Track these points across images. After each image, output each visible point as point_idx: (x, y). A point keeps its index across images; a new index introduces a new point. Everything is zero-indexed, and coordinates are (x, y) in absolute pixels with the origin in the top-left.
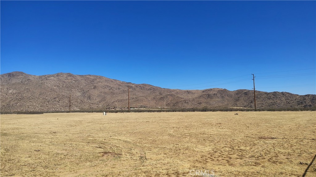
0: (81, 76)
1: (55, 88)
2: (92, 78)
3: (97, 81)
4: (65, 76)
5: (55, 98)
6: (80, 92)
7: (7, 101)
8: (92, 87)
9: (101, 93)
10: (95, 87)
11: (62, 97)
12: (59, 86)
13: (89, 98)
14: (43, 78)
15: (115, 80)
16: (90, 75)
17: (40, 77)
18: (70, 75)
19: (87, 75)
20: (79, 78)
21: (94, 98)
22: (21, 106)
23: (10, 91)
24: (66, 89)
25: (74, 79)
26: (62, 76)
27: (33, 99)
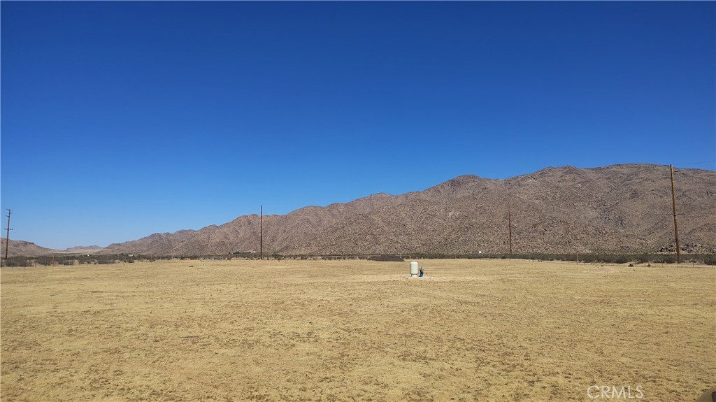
0: (595, 169)
1: (537, 202)
2: (625, 171)
3: (639, 177)
4: (560, 174)
5: (535, 225)
6: (596, 209)
7: (445, 233)
8: (628, 195)
9: (654, 207)
10: (634, 195)
11: (551, 222)
12: (546, 198)
13: (620, 221)
14: (513, 182)
15: (695, 171)
16: (620, 165)
17: (507, 182)
18: (570, 170)
19: (613, 166)
20: (592, 176)
21: (635, 223)
22: (465, 243)
23: (450, 214)
24: (562, 204)
25: (580, 180)
26: (551, 174)
27: (489, 227)
